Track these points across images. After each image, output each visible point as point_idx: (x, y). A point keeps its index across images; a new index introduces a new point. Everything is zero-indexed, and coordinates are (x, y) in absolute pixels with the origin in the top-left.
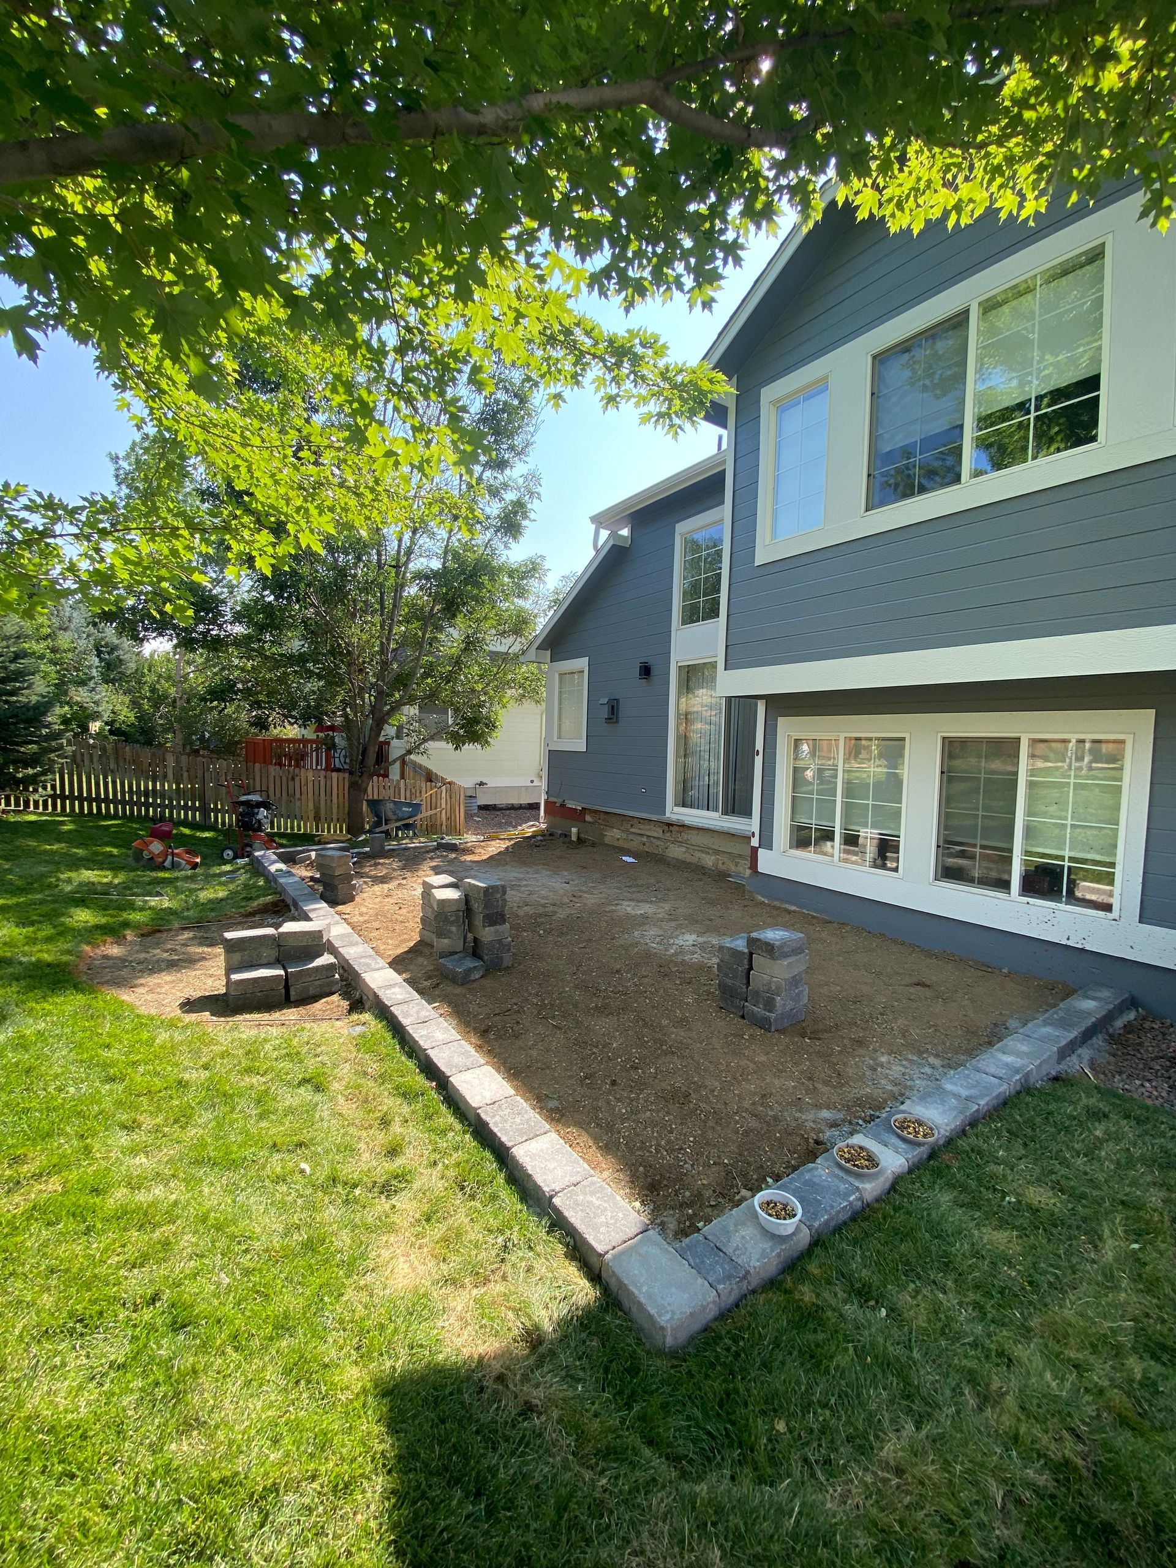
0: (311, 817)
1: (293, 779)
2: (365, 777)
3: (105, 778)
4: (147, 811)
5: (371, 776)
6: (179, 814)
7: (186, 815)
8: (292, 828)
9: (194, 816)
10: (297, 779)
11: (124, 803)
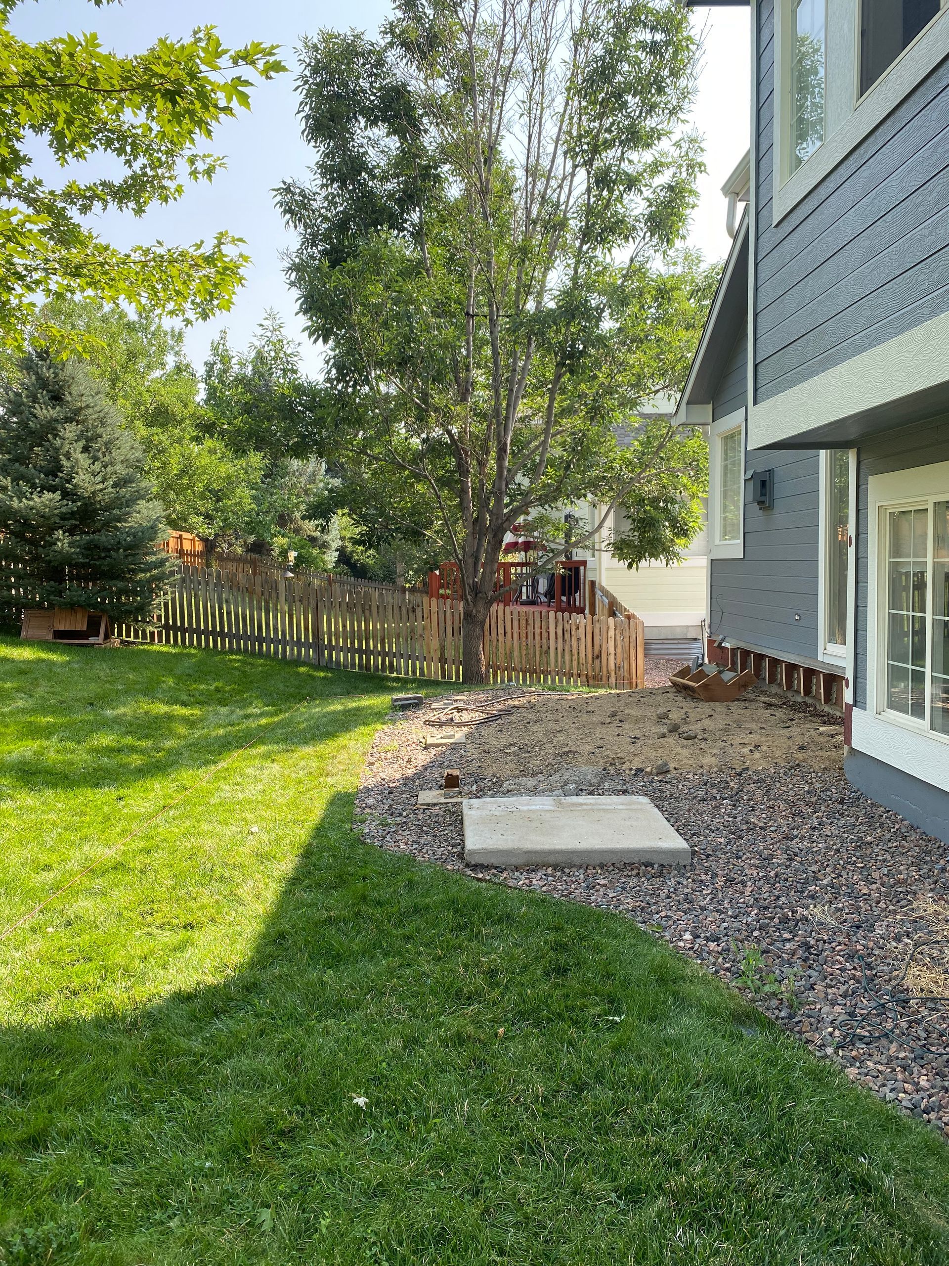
0: (436, 659)
1: (414, 611)
2: (481, 604)
3: (221, 608)
4: (261, 646)
5: (489, 603)
6: (292, 650)
7: (299, 652)
8: (414, 672)
9: (307, 652)
10: (419, 610)
11: (238, 637)
